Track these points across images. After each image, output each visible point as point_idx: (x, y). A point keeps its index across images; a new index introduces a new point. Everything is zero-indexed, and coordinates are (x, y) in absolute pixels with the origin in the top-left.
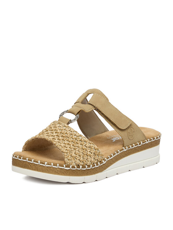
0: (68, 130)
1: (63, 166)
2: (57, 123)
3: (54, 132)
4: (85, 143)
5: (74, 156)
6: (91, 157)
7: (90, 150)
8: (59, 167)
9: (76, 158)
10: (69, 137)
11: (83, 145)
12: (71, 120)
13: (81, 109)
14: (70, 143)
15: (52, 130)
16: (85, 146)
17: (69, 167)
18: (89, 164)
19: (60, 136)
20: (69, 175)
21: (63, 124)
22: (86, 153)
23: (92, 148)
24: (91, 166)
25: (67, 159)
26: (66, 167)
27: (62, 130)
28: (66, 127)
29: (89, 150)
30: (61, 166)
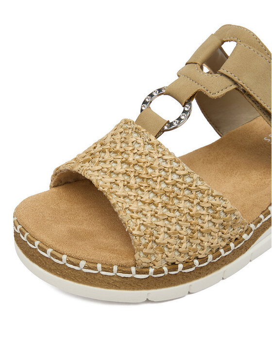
0: (156, 157)
1: (130, 273)
2: (130, 131)
3: (119, 161)
4: (200, 195)
5: (164, 244)
6: (211, 236)
7: (210, 218)
8: (119, 274)
9: (169, 246)
10: (155, 179)
11: (193, 203)
12: (169, 121)
13: (200, 88)
14: (157, 200)
15: (116, 152)
16: (198, 204)
17: (147, 273)
18: (204, 256)
19: (132, 175)
20: (148, 287)
21: (146, 134)
22: (199, 228)
23: (218, 209)
24: (210, 257)
25: (142, 254)
26: (138, 273)
27: (141, 155)
28: (152, 144)
29: (207, 218)
30: (124, 272)
